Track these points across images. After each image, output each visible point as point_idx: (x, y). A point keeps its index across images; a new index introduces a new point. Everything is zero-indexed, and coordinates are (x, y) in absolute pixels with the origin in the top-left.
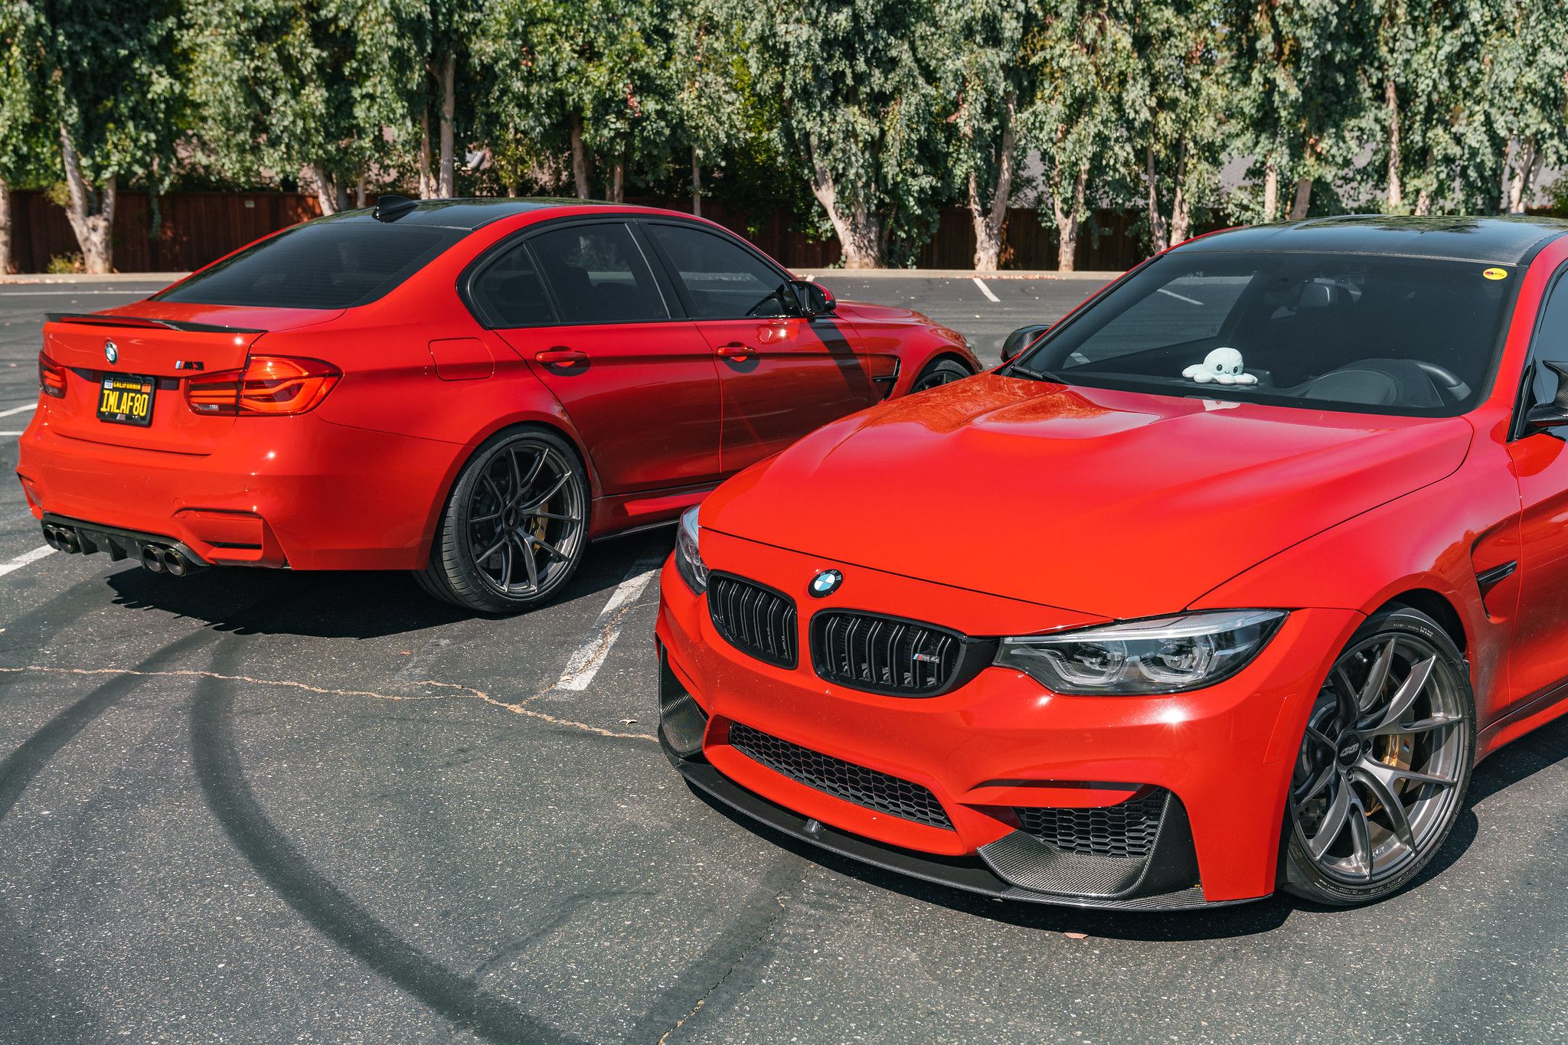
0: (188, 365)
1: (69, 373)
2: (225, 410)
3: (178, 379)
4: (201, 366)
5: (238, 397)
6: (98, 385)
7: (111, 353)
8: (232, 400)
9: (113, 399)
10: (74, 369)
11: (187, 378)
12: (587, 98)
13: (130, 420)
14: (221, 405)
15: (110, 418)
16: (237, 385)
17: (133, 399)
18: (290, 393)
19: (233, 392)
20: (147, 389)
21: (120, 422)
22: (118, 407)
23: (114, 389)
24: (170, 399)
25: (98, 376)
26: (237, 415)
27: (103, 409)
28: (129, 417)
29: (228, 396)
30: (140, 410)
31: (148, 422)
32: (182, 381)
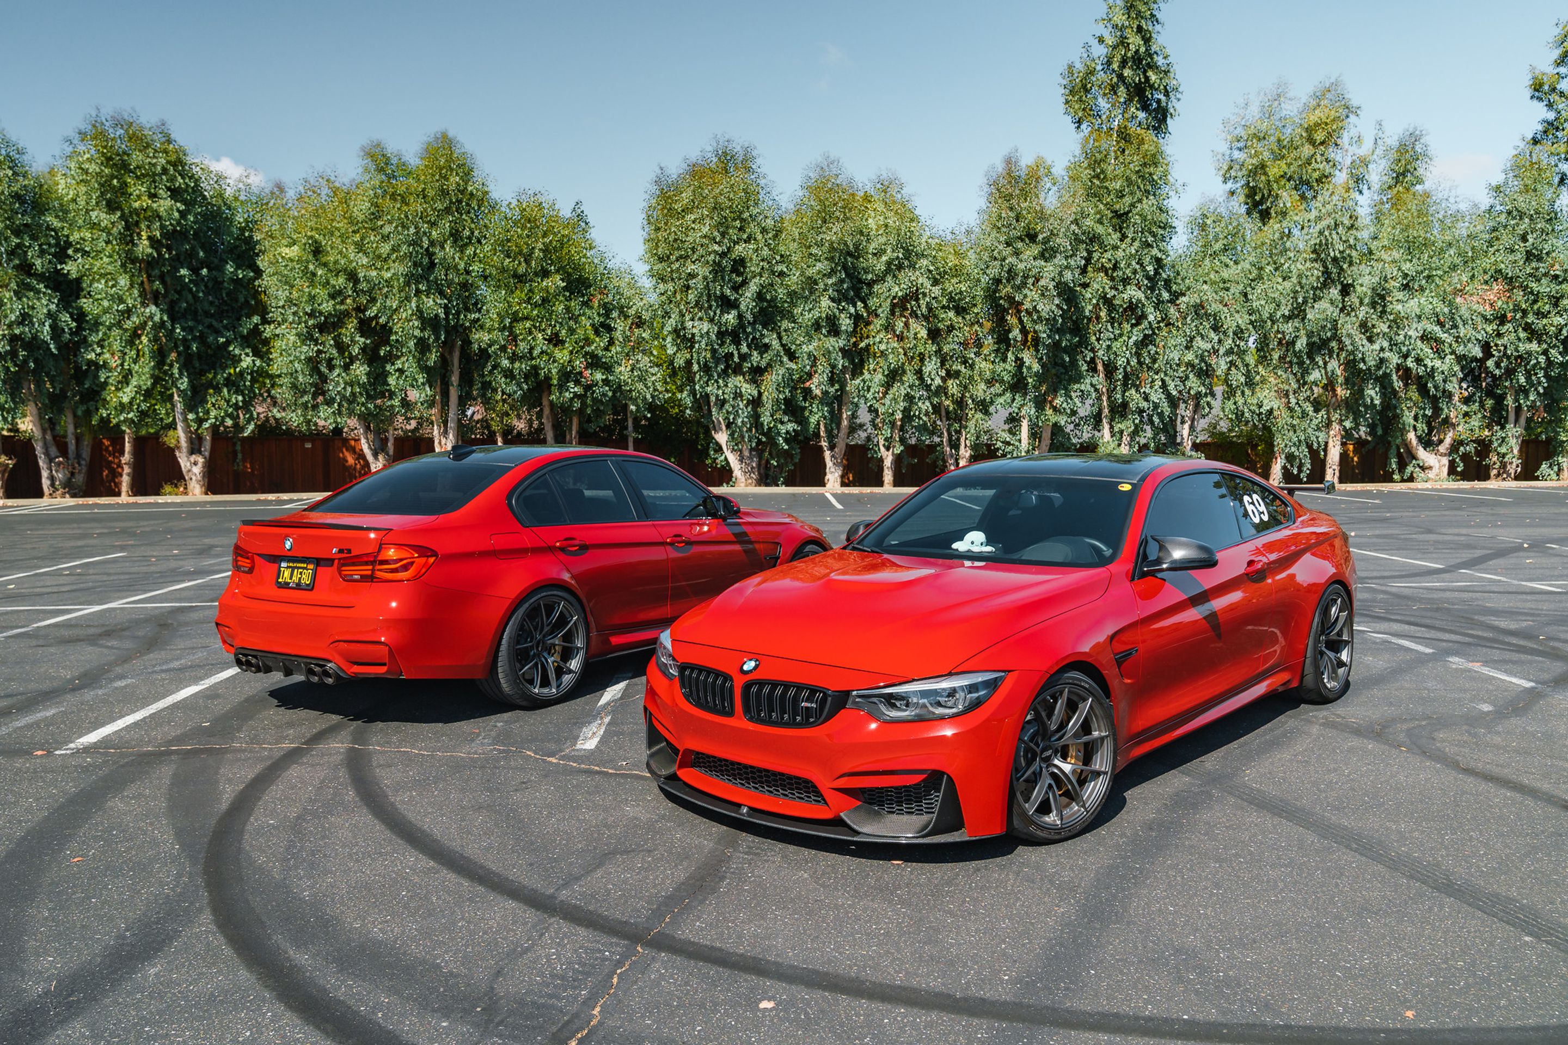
0: (341, 551)
1: (257, 558)
2: (364, 578)
3: (332, 560)
4: (349, 551)
5: (373, 570)
6: (276, 565)
7: (288, 545)
8: (369, 572)
9: (287, 574)
10: (258, 555)
11: (340, 559)
12: (554, 371)
13: (299, 586)
14: (361, 576)
15: (286, 586)
16: (373, 563)
17: (301, 573)
18: (405, 568)
19: (370, 567)
20: (311, 566)
21: (291, 588)
22: (291, 578)
23: (288, 567)
24: (327, 573)
25: (276, 559)
26: (372, 581)
27: (280, 580)
28: (298, 584)
29: (367, 570)
30: (306, 579)
31: (311, 588)
32: (336, 562)
